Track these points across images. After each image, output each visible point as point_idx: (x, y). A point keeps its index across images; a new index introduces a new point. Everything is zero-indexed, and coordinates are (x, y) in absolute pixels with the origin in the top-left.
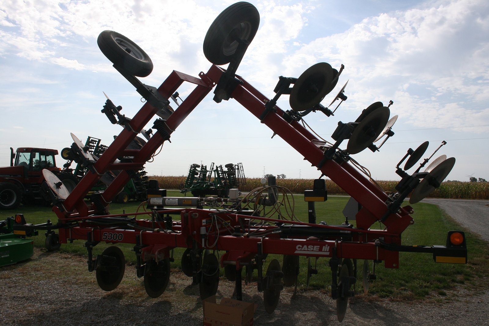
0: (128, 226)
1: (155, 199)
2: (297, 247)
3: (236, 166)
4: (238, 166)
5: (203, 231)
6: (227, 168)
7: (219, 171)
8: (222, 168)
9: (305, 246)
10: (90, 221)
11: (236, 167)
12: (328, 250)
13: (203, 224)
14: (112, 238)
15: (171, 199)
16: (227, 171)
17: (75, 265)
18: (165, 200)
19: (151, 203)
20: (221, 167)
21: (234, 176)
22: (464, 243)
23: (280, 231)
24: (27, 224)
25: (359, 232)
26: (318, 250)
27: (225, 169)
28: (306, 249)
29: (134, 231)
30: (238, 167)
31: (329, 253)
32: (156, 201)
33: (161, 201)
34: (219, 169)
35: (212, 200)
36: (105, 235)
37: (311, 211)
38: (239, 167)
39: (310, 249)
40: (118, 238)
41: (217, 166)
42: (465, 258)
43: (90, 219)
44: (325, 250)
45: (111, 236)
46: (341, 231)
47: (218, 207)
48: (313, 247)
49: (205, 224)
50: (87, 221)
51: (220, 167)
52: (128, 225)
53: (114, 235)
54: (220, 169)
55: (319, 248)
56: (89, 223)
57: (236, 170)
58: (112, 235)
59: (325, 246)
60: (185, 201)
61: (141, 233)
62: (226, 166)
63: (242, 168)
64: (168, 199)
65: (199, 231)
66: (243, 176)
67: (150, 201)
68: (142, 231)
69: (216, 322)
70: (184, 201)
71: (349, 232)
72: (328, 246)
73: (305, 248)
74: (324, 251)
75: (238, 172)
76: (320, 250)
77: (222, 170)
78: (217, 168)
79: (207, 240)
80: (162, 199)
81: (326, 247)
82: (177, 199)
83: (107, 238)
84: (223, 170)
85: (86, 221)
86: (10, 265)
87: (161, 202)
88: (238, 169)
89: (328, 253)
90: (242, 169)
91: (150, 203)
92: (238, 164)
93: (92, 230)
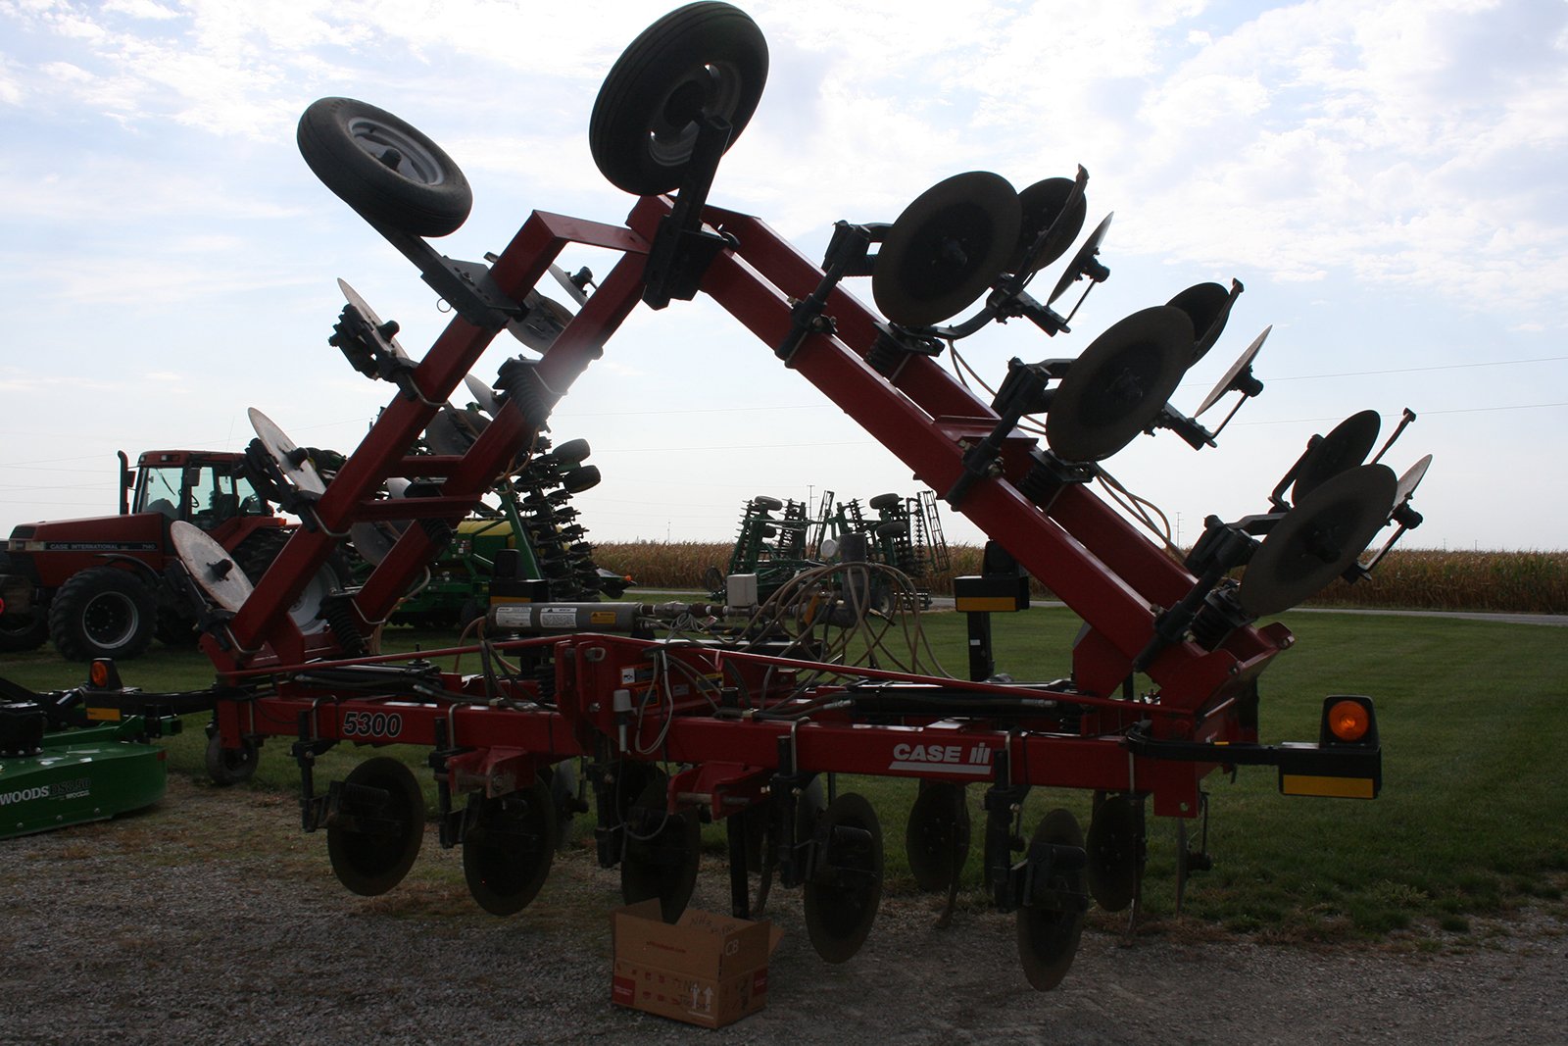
0: (416, 691)
1: (511, 609)
3: (912, 503)
4: (919, 501)
5: (622, 701)
6: (878, 511)
7: (850, 521)
8: (857, 510)
9: (920, 749)
10: (309, 679)
11: (913, 507)
12: (986, 761)
13: (625, 682)
15: (557, 610)
16: (880, 519)
17: (289, 825)
18: (540, 612)
19: (498, 623)
20: (854, 505)
21: (902, 539)
22: (1370, 734)
23: (848, 702)
24: (127, 690)
25: (1081, 705)
27: (872, 515)
28: (923, 757)
29: (435, 706)
30: (919, 505)
31: (989, 768)
32: (513, 615)
33: (527, 616)
34: (848, 515)
35: (677, 609)
36: (351, 719)
37: (977, 642)
38: (924, 508)
39: (935, 756)
41: (839, 504)
42: (1369, 782)
43: (306, 671)
44: (978, 761)
46: (1025, 701)
47: (693, 631)
48: (942, 750)
49: (633, 681)
50: (300, 678)
51: (850, 506)
52: (415, 687)
53: (375, 720)
54: (853, 514)
55: (958, 754)
56: (306, 683)
57: (913, 518)
59: (978, 746)
60: (598, 613)
61: (450, 711)
62: (876, 503)
63: (932, 508)
64: (546, 610)
65: (609, 701)
66: (939, 540)
67: (495, 617)
68: (454, 705)
69: (648, 975)
70: (595, 615)
71: (1049, 703)
72: (986, 746)
73: (919, 755)
74: (975, 764)
75: (919, 526)
76: (964, 759)
77: (859, 516)
78: (841, 509)
79: (638, 733)
80: (530, 609)
81: (981, 750)
82: (575, 610)
84: (863, 518)
85: (297, 678)
86: (93, 823)
87: (528, 618)
88: (919, 513)
89: (986, 770)
90: (933, 514)
91: (495, 622)
92: (919, 494)
93: (314, 704)
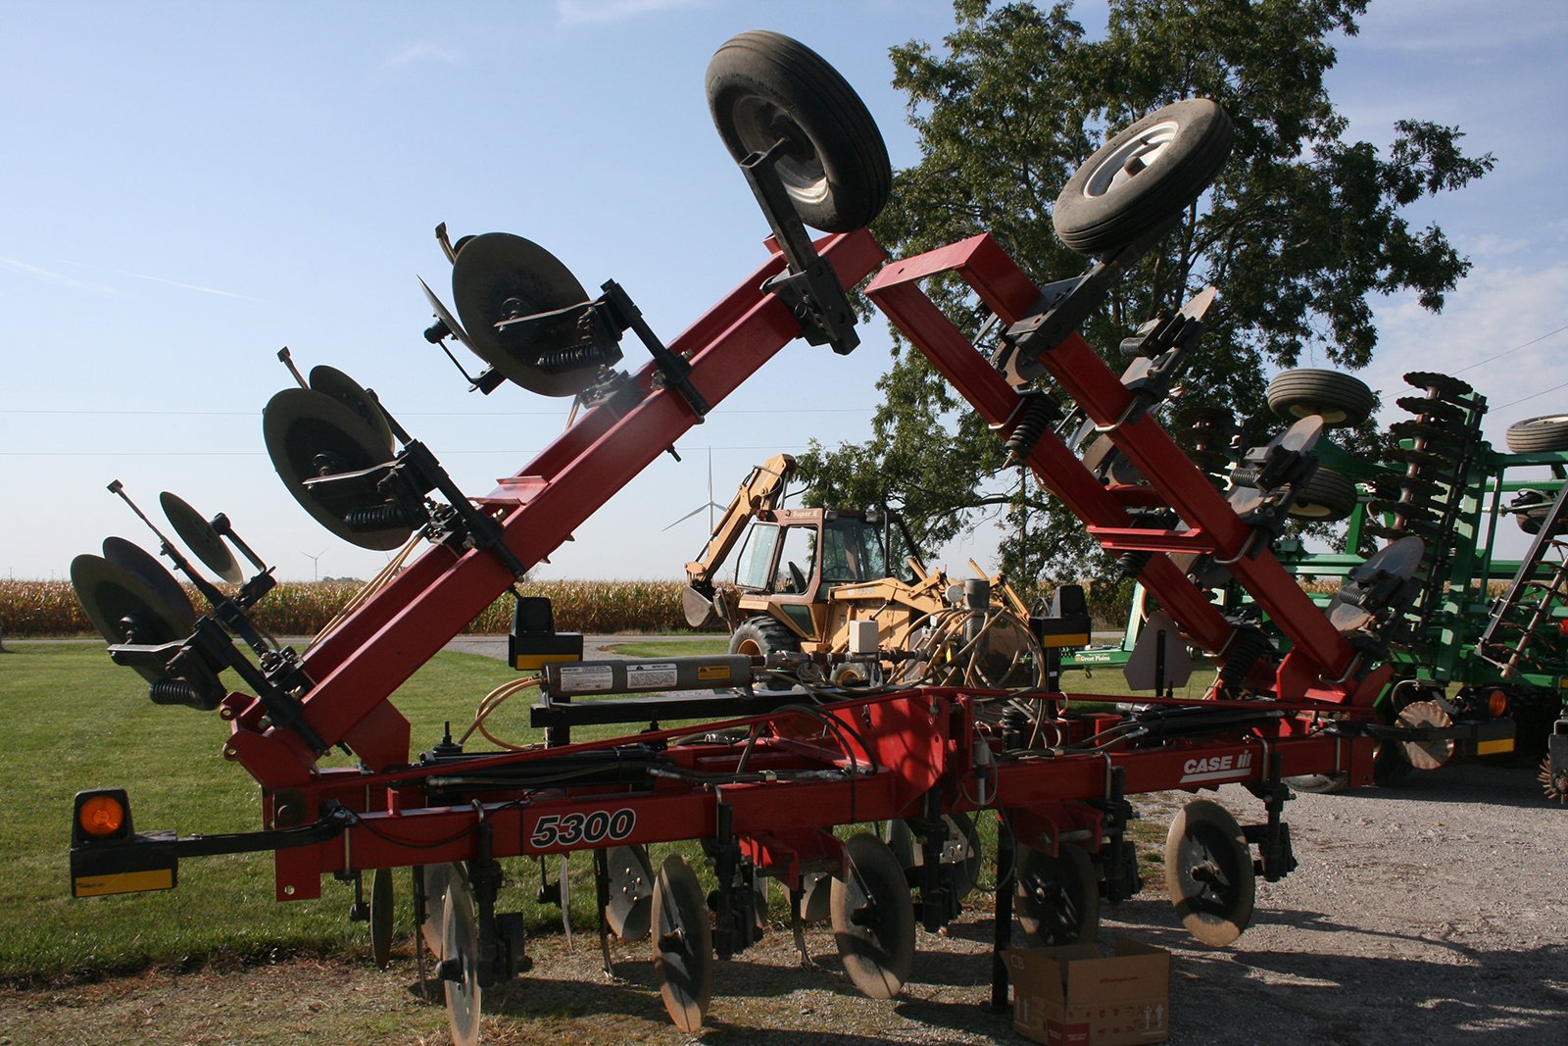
2: (1186, 769)
14: (583, 835)
26: (1229, 767)
40: (608, 830)
45: (577, 829)
58: (580, 820)
83: (557, 838)
